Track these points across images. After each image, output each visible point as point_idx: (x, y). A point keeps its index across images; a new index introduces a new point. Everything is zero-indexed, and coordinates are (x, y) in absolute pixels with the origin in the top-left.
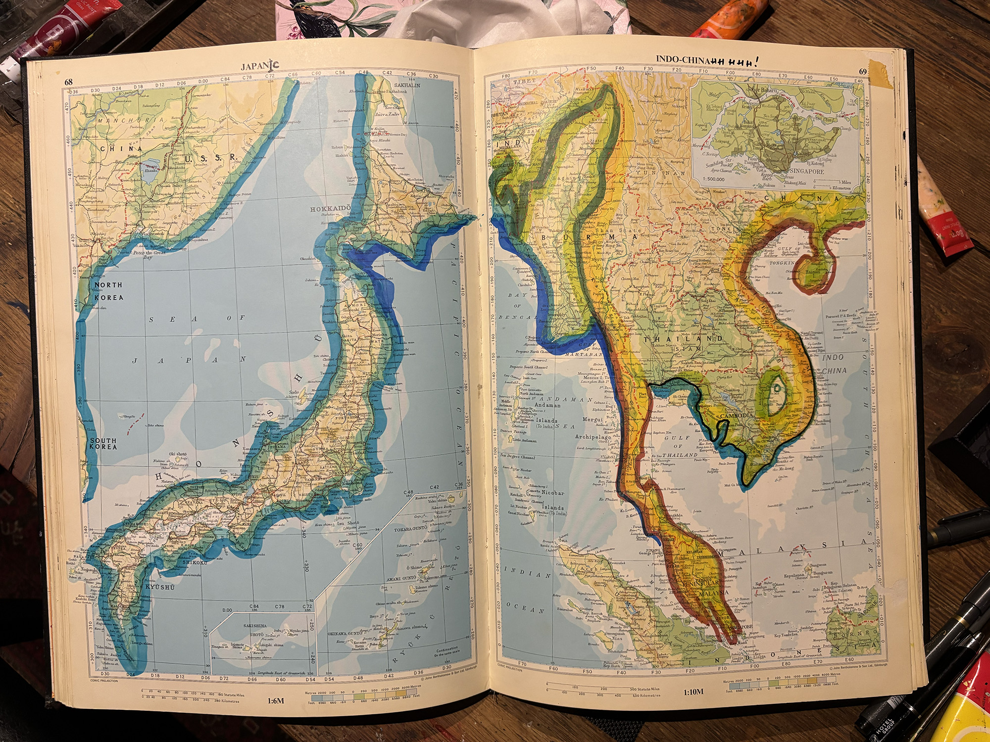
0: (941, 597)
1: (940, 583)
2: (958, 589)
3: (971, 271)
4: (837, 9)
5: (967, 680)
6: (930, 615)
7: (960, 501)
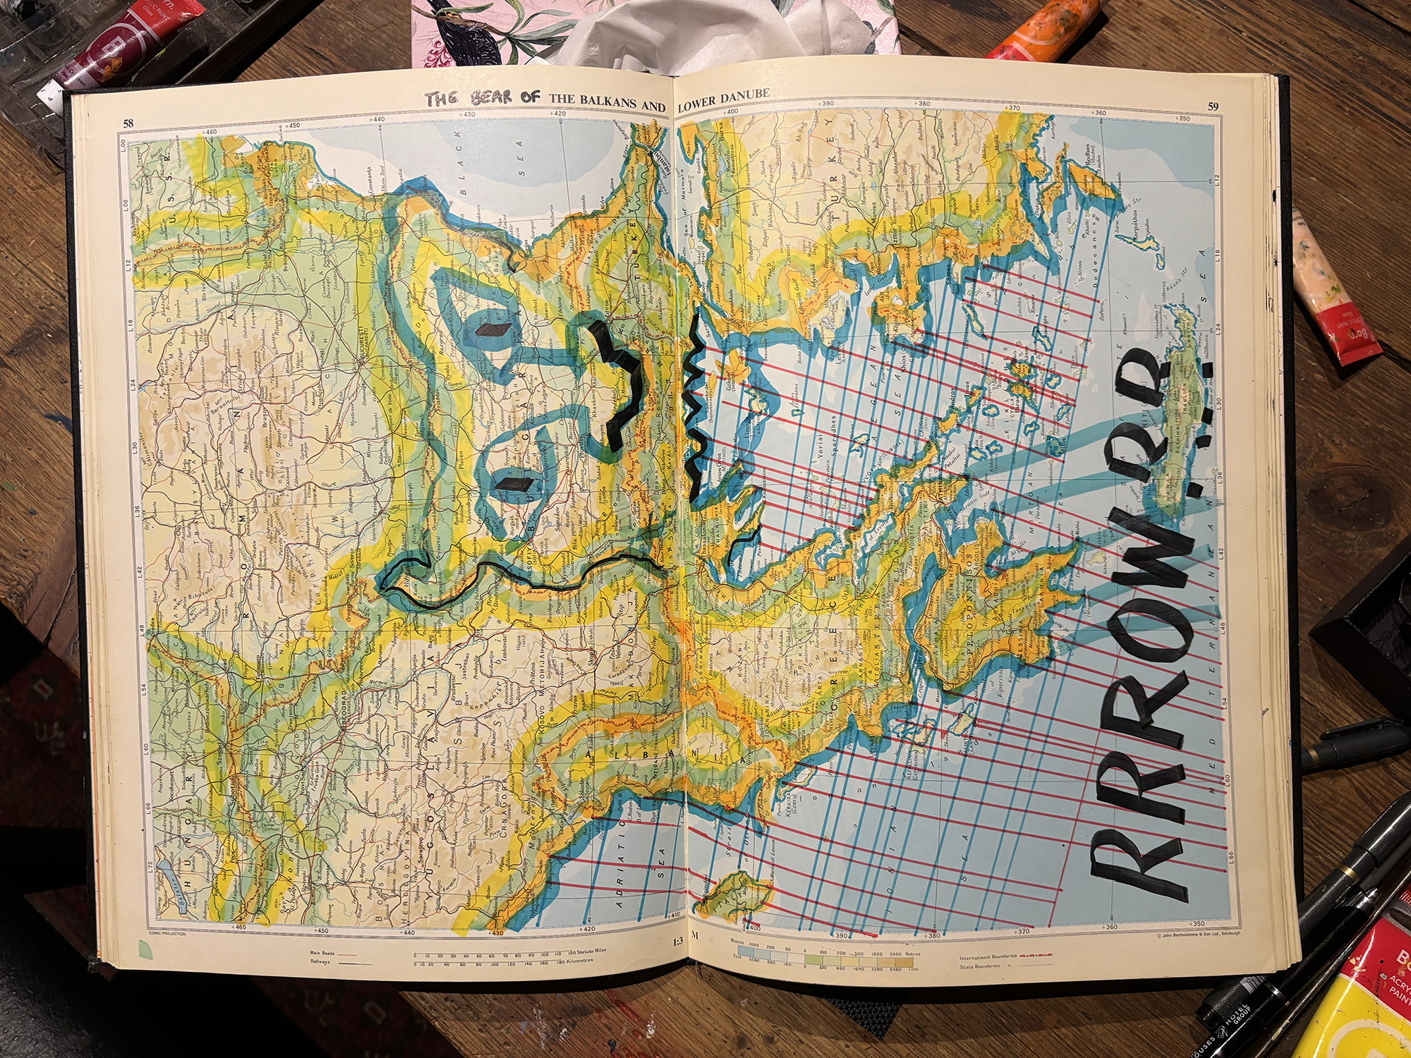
0: (1322, 840)
1: (1323, 822)
2: (1347, 831)
3: (1379, 387)
4: (1198, 17)
5: (1355, 957)
6: (1305, 864)
7: (1353, 708)
